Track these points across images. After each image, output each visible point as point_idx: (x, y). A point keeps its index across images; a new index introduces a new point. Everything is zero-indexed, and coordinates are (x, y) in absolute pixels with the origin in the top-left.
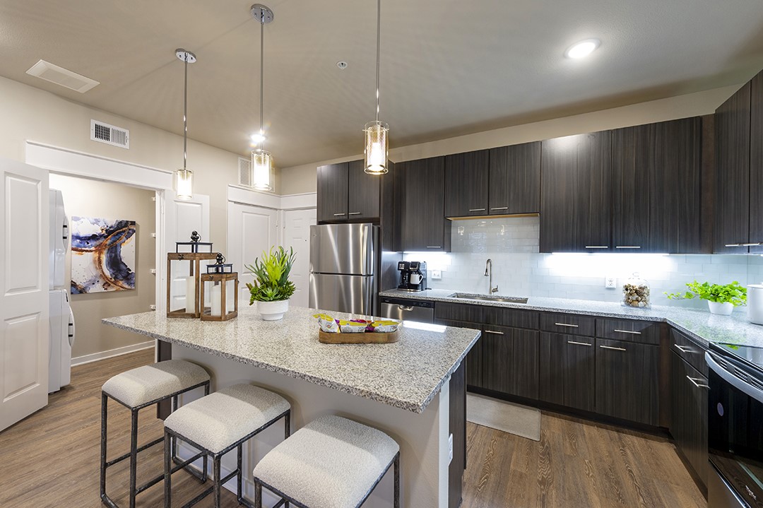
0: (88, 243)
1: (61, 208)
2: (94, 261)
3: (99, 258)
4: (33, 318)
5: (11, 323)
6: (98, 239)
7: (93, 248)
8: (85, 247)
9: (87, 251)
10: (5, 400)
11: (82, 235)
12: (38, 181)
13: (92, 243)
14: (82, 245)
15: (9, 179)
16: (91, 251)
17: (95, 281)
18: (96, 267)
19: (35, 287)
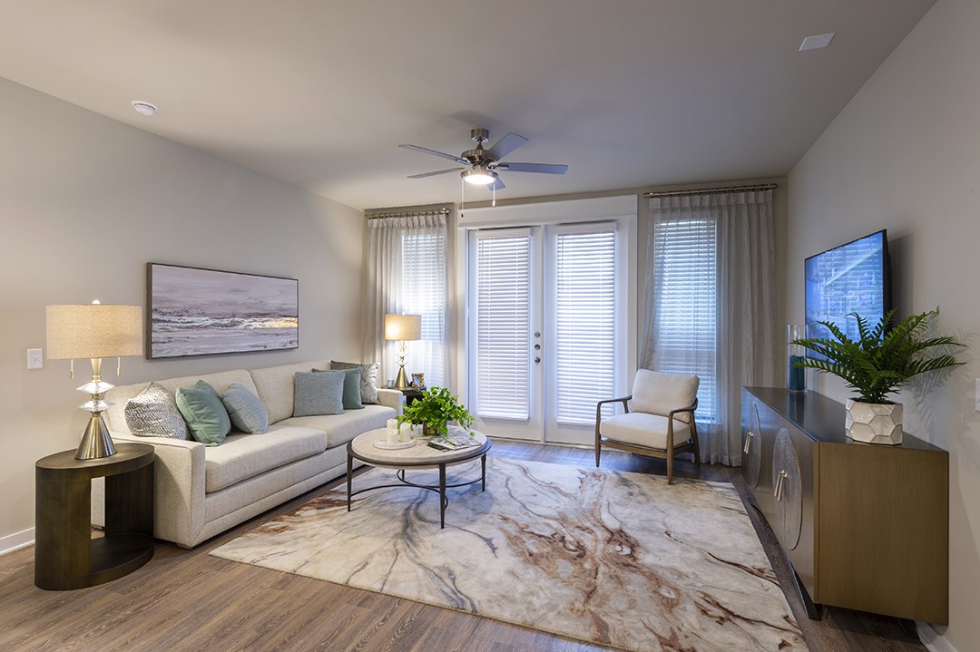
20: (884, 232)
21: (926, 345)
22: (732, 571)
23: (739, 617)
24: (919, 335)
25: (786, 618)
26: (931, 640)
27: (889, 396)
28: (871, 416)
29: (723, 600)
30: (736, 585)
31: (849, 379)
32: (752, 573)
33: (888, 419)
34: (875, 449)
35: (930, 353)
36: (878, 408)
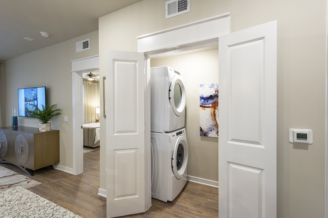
0: (208, 102)
1: (167, 78)
2: (212, 114)
3: (214, 112)
4: (134, 151)
5: (118, 152)
6: (213, 99)
7: (210, 105)
8: (206, 104)
9: (207, 107)
10: (116, 199)
11: (205, 96)
12: (136, 61)
13: (210, 101)
14: (205, 103)
15: (116, 63)
16: (210, 107)
17: (212, 128)
18: (213, 119)
19: (134, 131)
20: (45, 87)
21: (54, 111)
22: (5, 178)
23: (13, 184)
24: (53, 109)
25: (26, 178)
26: (56, 167)
27: (49, 122)
28: (45, 126)
29: (6, 184)
30: (8, 180)
31: (39, 118)
32: (12, 176)
33: (49, 126)
34: (47, 133)
35: (55, 112)
36: (47, 124)
